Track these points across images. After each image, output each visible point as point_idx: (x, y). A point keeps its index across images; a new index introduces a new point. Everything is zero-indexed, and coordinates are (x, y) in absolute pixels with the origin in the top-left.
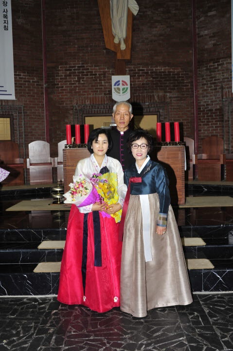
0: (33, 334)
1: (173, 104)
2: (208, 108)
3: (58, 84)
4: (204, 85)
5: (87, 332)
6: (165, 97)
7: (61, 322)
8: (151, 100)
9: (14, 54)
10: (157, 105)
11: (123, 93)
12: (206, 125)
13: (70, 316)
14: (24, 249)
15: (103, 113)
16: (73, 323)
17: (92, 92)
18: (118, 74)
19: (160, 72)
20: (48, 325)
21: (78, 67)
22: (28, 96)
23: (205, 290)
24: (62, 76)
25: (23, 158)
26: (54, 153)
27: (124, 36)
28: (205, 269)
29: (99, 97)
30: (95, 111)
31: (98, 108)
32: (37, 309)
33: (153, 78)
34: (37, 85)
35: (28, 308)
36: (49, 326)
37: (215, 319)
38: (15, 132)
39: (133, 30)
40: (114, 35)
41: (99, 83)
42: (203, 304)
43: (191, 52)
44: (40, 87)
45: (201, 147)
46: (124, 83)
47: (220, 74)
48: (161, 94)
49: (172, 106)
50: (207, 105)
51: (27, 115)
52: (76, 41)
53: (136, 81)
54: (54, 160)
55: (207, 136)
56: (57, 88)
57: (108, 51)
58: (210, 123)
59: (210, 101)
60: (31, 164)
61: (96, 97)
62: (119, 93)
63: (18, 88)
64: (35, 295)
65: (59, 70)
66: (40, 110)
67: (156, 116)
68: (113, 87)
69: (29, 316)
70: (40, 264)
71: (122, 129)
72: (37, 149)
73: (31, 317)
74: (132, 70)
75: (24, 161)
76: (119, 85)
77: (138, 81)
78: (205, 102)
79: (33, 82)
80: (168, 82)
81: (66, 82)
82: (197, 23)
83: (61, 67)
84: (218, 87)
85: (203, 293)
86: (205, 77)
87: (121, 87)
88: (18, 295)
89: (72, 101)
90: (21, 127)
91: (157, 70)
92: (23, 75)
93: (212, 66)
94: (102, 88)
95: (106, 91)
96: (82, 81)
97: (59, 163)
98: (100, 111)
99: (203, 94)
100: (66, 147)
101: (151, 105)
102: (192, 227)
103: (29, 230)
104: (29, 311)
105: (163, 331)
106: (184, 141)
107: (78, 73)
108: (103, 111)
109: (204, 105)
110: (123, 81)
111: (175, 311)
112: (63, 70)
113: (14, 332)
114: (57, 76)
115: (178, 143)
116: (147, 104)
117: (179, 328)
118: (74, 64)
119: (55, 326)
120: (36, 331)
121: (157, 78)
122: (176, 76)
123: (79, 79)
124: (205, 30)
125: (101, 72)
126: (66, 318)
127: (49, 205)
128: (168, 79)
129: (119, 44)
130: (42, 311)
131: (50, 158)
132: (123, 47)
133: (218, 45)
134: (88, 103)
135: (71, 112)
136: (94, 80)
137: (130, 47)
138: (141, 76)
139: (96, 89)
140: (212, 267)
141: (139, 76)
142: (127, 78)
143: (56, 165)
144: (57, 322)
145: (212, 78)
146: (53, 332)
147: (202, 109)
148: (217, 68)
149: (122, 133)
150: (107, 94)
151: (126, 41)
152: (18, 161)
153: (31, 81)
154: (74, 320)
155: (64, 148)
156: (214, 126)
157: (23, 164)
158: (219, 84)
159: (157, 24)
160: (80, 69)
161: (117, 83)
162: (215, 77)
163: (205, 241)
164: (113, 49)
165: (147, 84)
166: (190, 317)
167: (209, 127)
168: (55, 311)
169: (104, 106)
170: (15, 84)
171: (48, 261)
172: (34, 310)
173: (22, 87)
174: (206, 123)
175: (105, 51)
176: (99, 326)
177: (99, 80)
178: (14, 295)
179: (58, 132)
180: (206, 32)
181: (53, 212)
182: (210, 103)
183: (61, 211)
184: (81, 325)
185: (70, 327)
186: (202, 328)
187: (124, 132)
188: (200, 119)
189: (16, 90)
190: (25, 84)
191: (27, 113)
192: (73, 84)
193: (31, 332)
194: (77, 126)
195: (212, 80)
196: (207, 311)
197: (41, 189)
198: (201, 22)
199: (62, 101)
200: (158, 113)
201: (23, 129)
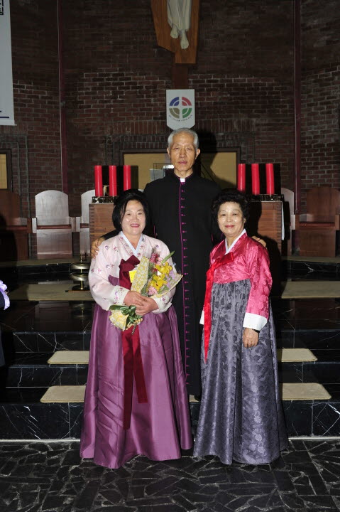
0: (38, 506)
1: (261, 136)
2: (317, 141)
3: (82, 102)
4: (311, 105)
5: (127, 503)
6: (249, 124)
7: (84, 486)
8: (227, 130)
9: (13, 54)
10: (236, 136)
11: (184, 117)
12: (313, 168)
13: (99, 476)
14: (26, 363)
15: (152, 148)
16: (105, 488)
17: (134, 114)
18: (176, 88)
19: (241, 85)
20: (63, 490)
21: (114, 75)
22: (35, 120)
23: (316, 434)
24: (88, 89)
25: (26, 217)
26: (75, 210)
27: (187, 27)
28: (315, 401)
29: (145, 123)
30: (139, 145)
31: (144, 140)
32: (46, 463)
33: (232, 94)
34: (49, 102)
35: (30, 461)
36: (64, 493)
37: (335, 483)
38: (14, 176)
39: (201, 18)
40: (171, 25)
41: (146, 101)
42: (313, 457)
43: (291, 53)
44: (53, 105)
45: (304, 203)
46: (186, 101)
47: (337, 88)
48: (242, 119)
49: (259, 138)
50: (315, 137)
51: (33, 150)
52: (111, 34)
53: (203, 99)
54: (75, 222)
55: (314, 186)
56: (80, 107)
57: (162, 51)
58: (319, 166)
59: (319, 131)
60: (39, 227)
61: (141, 123)
62: (178, 117)
63: (19, 108)
64: (42, 438)
65: (84, 80)
66: (54, 141)
67: (235, 154)
68: (168, 107)
69: (32, 476)
70: (51, 389)
71: (182, 173)
72: (48, 203)
73: (36, 477)
74: (198, 82)
75: (28, 222)
76: (177, 104)
77: (208, 99)
78: (312, 133)
79: (42, 97)
80: (254, 101)
81: (94, 98)
82: (301, 7)
83: (86, 76)
84: (333, 109)
85: (313, 438)
86: (312, 93)
87: (180, 107)
88: (15, 438)
89: (103, 129)
90: (25, 169)
91: (238, 81)
92: (27, 87)
93: (324, 75)
94: (150, 109)
95: (156, 114)
96: (120, 97)
97: (82, 226)
98: (147, 144)
99: (308, 119)
100: (94, 201)
101: (227, 137)
102: (294, 331)
103: (34, 333)
104: (32, 466)
105: (250, 503)
106: (282, 193)
107: (114, 84)
108: (152, 145)
109: (310, 138)
110: (183, 98)
111: (268, 469)
112: (89, 80)
113: (8, 503)
114: (79, 90)
115: (272, 197)
116: (222, 134)
117: (276, 498)
118: (107, 71)
119: (75, 493)
120: (43, 501)
121: (238, 94)
122: (267, 92)
123: (115, 93)
124: (314, 19)
125: (149, 83)
126: (92, 479)
127: (67, 291)
128: (254, 95)
129: (179, 39)
130: (54, 466)
131: (68, 217)
132: (185, 44)
133: (334, 42)
134: (128, 132)
135: (102, 146)
136: (138, 97)
137: (196, 44)
138: (211, 90)
139: (141, 110)
140: (328, 397)
141: (209, 91)
142: (190, 94)
143: (78, 229)
144: (78, 487)
145: (324, 94)
146: (71, 504)
147: (306, 144)
148: (332, 79)
149: (183, 180)
150: (159, 119)
151: (189, 34)
152: (18, 221)
153: (40, 96)
154: (106, 483)
155: (90, 202)
156: (326, 170)
157: (26, 226)
158: (335, 105)
159: (238, 8)
160: (116, 79)
161: (175, 101)
162: (327, 94)
163: (315, 353)
164: (168, 48)
165: (222, 103)
166: (294, 479)
167: (317, 173)
168: (74, 467)
169: (153, 138)
170: (15, 100)
171: (64, 383)
172: (41, 464)
173: (25, 106)
174: (313, 166)
175: (156, 50)
176: (146, 494)
177: (147, 96)
178: (10, 439)
179: (81, 178)
180: (316, 22)
181: (72, 303)
182: (319, 134)
183: (84, 302)
184: (117, 491)
185: (99, 495)
186: (313, 499)
187: (187, 179)
188: (304, 160)
189: (15, 110)
190: (30, 101)
191: (33, 146)
192: (106, 102)
193: (34, 503)
194: (113, 168)
195: (323, 99)
196: (320, 470)
197: (54, 266)
198: (308, 5)
199: (88, 129)
200: (239, 149)
201: (27, 171)
